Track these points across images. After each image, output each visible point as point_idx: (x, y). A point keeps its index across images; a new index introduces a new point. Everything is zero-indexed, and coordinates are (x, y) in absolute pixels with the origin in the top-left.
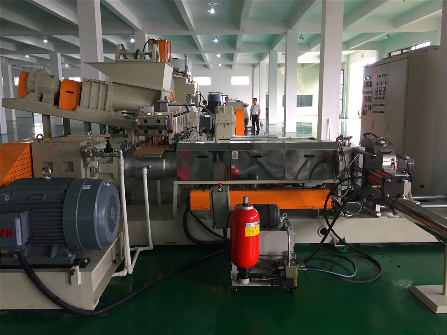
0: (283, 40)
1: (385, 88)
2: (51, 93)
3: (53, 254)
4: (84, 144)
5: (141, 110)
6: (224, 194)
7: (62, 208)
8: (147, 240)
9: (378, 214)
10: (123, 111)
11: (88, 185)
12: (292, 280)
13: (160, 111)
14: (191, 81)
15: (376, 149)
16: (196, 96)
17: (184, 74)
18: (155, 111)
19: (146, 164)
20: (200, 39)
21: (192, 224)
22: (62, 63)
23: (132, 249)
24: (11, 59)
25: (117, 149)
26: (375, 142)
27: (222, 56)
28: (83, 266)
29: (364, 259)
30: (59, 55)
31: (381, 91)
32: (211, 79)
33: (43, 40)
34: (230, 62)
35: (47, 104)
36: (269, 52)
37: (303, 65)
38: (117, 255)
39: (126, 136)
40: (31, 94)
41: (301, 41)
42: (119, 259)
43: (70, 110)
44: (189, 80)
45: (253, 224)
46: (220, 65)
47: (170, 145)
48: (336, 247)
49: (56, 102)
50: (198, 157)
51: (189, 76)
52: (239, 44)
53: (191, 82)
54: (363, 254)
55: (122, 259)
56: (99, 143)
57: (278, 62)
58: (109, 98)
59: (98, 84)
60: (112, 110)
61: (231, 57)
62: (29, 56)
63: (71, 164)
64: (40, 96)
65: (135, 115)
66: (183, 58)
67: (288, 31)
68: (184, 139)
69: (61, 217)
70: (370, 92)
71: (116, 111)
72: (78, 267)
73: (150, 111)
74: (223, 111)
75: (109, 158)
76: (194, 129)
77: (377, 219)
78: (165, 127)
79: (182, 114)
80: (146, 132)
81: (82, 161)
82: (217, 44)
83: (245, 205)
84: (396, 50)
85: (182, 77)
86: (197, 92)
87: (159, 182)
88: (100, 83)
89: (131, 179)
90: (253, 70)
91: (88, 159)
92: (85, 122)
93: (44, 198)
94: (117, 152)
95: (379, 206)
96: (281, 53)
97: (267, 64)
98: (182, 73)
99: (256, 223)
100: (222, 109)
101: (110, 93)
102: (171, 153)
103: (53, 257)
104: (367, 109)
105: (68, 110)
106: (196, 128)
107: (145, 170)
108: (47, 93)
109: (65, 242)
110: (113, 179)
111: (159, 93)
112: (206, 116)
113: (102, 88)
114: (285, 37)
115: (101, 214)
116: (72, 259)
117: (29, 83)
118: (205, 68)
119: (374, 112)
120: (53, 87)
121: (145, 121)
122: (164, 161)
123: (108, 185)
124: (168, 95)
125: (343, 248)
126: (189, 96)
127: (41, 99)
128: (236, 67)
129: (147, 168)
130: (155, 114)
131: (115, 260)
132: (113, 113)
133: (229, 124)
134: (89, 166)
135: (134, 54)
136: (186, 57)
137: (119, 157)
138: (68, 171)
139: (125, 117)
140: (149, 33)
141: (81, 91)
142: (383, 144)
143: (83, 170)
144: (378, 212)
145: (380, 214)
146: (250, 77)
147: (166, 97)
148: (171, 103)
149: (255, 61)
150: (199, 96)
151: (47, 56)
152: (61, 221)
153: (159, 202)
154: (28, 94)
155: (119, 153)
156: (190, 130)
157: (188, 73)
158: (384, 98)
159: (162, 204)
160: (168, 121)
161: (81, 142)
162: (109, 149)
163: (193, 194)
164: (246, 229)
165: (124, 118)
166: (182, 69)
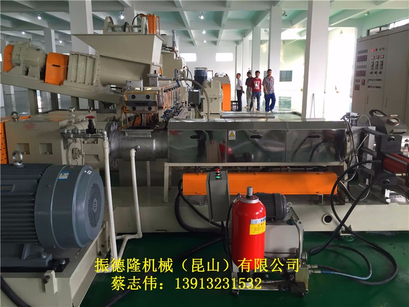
0: (267, 17)
1: (382, 62)
2: (37, 66)
3: (26, 255)
4: (64, 123)
5: (129, 84)
6: (223, 182)
7: (34, 202)
8: (136, 226)
9: (387, 200)
10: (112, 86)
11: (65, 174)
12: (303, 284)
13: (149, 86)
14: (178, 56)
15: (388, 128)
16: (184, 71)
17: (172, 49)
18: (144, 86)
19: (133, 145)
20: (187, 16)
21: (184, 210)
22: (56, 40)
23: (119, 237)
24: (8, 36)
25: (101, 130)
26: (386, 121)
27: (208, 32)
28: (59, 269)
29: (373, 250)
30: (53, 31)
31: (377, 65)
32: (197, 56)
33: (37, 17)
34: (215, 39)
35: (34, 78)
36: (253, 29)
37: (284, 41)
38: (103, 246)
39: (115, 112)
40: (17, 67)
41: (284, 18)
42: (105, 251)
43: (57, 85)
44: (176, 56)
45: (259, 221)
46: (205, 42)
47: (160, 123)
48: (342, 236)
49: (43, 76)
50: (191, 137)
51: (177, 51)
52: (224, 21)
53: (179, 58)
54: (372, 244)
55: (108, 250)
56: (82, 121)
57: (261, 39)
58: (96, 73)
59: (86, 57)
60: (100, 84)
61: (216, 34)
62: (25, 32)
63: (49, 146)
64: (26, 70)
65: (123, 90)
66: (172, 34)
67: (273, 7)
68: (175, 115)
69: (33, 212)
70: (365, 67)
71: (104, 85)
72: (53, 273)
73: (139, 86)
74: (210, 87)
75: (93, 139)
76: (184, 104)
77: (386, 205)
78: (155, 103)
79: (172, 89)
80: (134, 109)
81: (62, 143)
82: (203, 20)
83: (248, 197)
84: (375, 27)
85: (169, 52)
86: (184, 68)
87: (148, 163)
88: (87, 56)
89: (118, 160)
90: (236, 47)
91: (70, 141)
92: (72, 97)
93: (13, 190)
94: (101, 133)
95: (389, 191)
96: (264, 29)
97: (250, 41)
98: (170, 48)
99: (262, 219)
100: (210, 84)
101: (97, 67)
102: (161, 132)
103: (25, 258)
104: (360, 83)
105: (54, 84)
106: (186, 104)
107: (133, 152)
108: (33, 66)
109: (38, 241)
110: (99, 160)
111: (148, 67)
112: (194, 91)
113: (90, 61)
114: (269, 14)
115: (80, 208)
116: (47, 261)
117: (14, 56)
118: (190, 45)
119: (369, 87)
120: (39, 60)
121: (134, 97)
122: (154, 141)
123: (89, 172)
124: (157, 69)
125: (349, 237)
126: (176, 71)
127: (27, 73)
128: (220, 44)
129: (136, 150)
130: (144, 89)
131: (100, 252)
132: (101, 88)
133: (216, 99)
134: (71, 147)
135: (122, 27)
136: (173, 32)
137: (103, 139)
138: (46, 153)
139: (114, 91)
140: (137, 9)
141: (68, 65)
142: (394, 124)
143: (64, 152)
144: (387, 198)
145: (390, 200)
146: (233, 53)
147: (155, 71)
148: (161, 77)
149: (239, 38)
150: (186, 71)
151: (41, 33)
152: (33, 217)
153: (149, 183)
154: (13, 67)
155: (103, 134)
156: (179, 105)
157: (175, 48)
158: (380, 73)
159: (151, 185)
160: (158, 97)
161: (61, 121)
162: (91, 130)
163: (186, 178)
164: (251, 225)
165: (112, 93)
166: (170, 45)
